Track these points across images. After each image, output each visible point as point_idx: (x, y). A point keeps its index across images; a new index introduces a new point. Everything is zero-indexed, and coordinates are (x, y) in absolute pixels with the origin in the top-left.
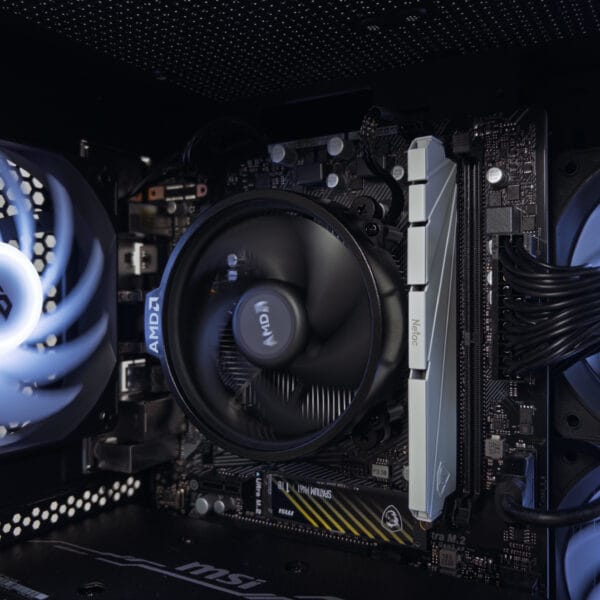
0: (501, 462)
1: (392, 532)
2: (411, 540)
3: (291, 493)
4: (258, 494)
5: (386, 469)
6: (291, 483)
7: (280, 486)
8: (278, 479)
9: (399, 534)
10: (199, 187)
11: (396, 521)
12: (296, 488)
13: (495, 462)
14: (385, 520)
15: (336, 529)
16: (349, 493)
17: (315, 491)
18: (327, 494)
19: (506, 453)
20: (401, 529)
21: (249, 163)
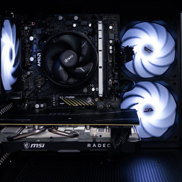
0: (111, 85)
1: (89, 103)
2: (94, 104)
3: (64, 99)
4: (54, 101)
5: (87, 90)
6: (63, 96)
7: (60, 97)
8: (60, 96)
9: (91, 103)
10: (32, 23)
11: (90, 100)
12: (65, 97)
13: (110, 85)
14: (88, 101)
15: (76, 105)
16: (79, 96)
17: (70, 97)
18: (73, 97)
19: (113, 83)
20: (91, 102)
21: (49, 18)
